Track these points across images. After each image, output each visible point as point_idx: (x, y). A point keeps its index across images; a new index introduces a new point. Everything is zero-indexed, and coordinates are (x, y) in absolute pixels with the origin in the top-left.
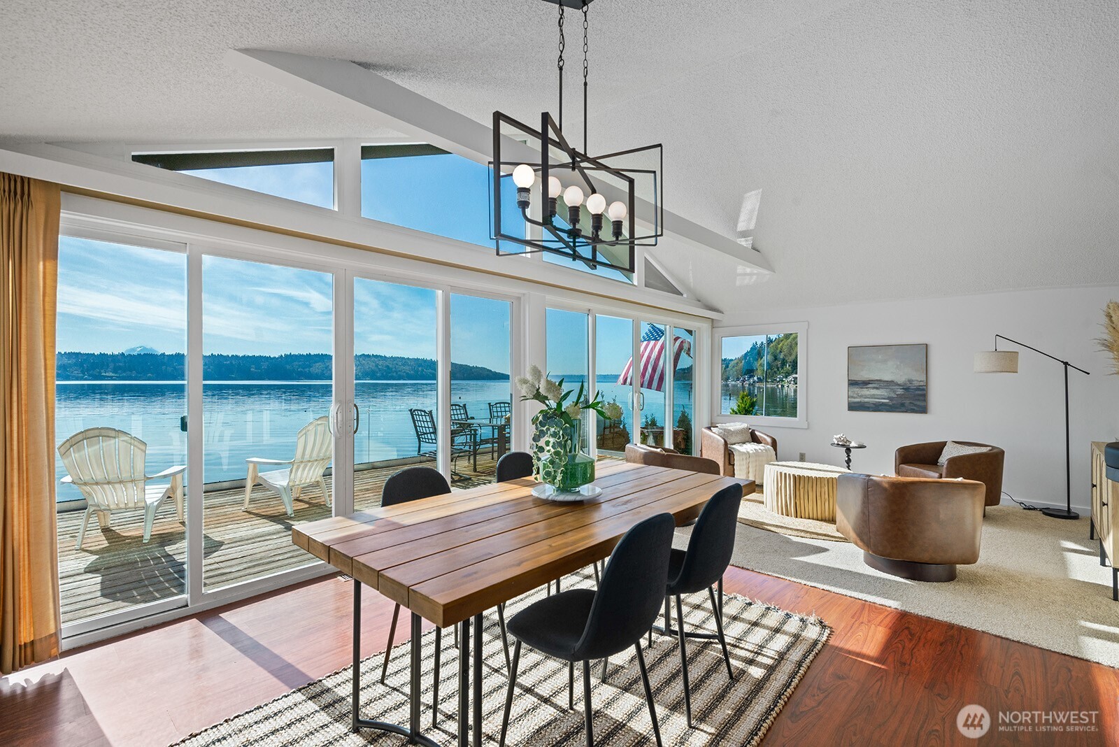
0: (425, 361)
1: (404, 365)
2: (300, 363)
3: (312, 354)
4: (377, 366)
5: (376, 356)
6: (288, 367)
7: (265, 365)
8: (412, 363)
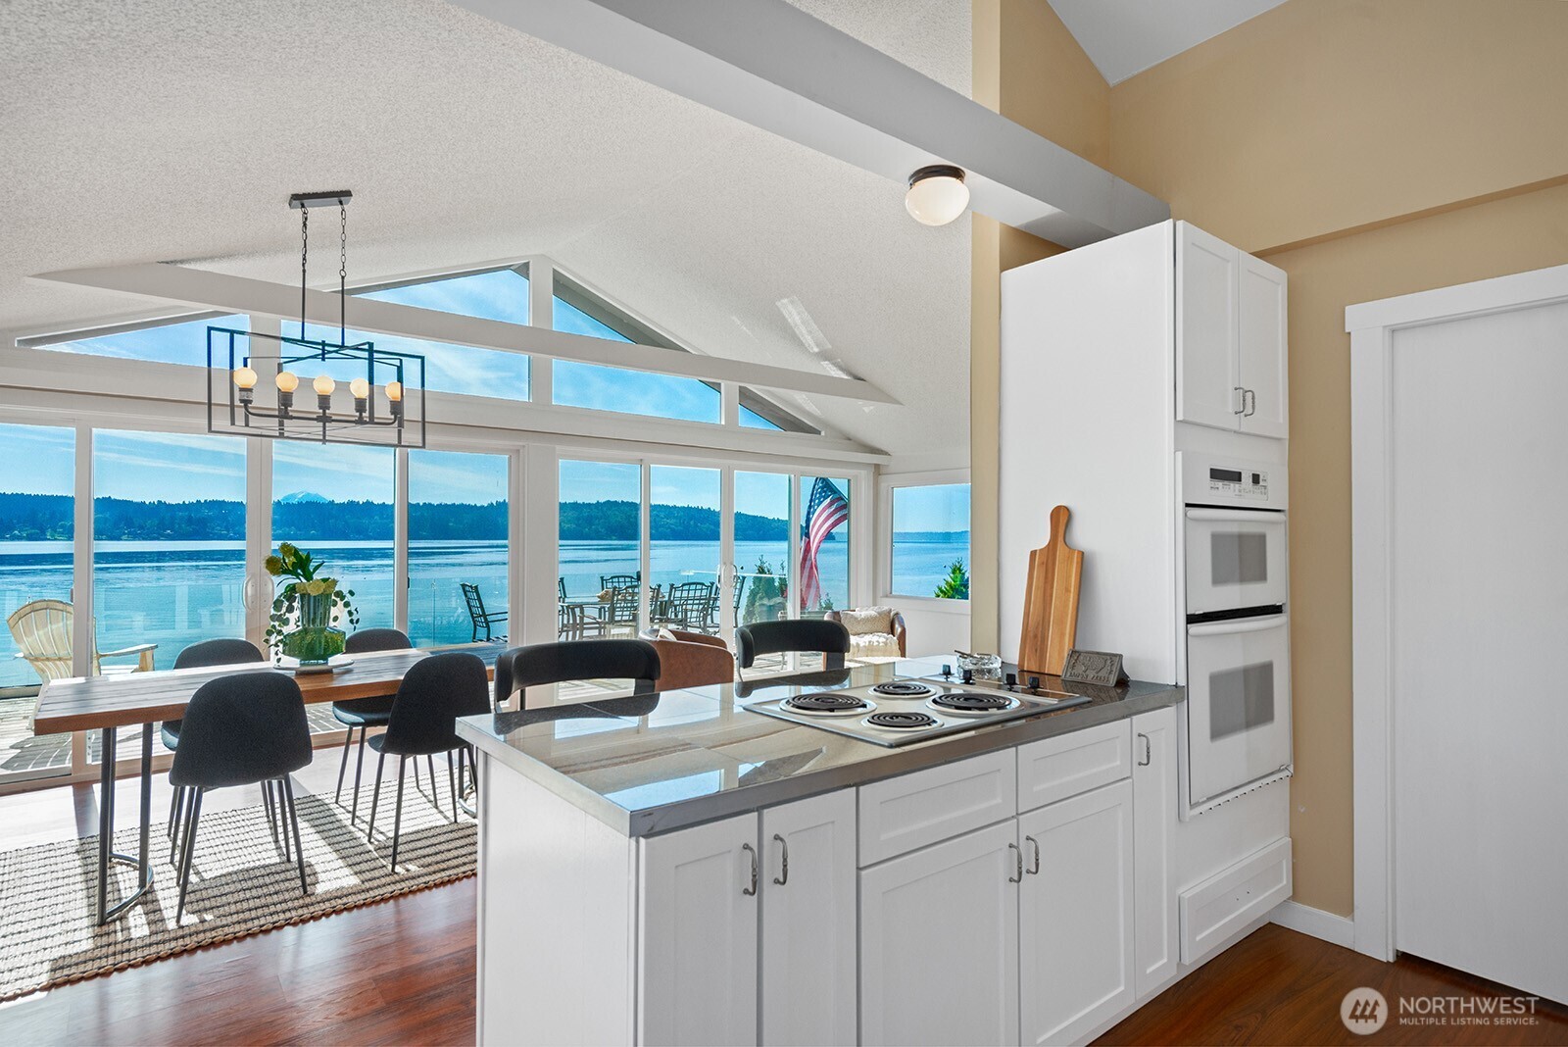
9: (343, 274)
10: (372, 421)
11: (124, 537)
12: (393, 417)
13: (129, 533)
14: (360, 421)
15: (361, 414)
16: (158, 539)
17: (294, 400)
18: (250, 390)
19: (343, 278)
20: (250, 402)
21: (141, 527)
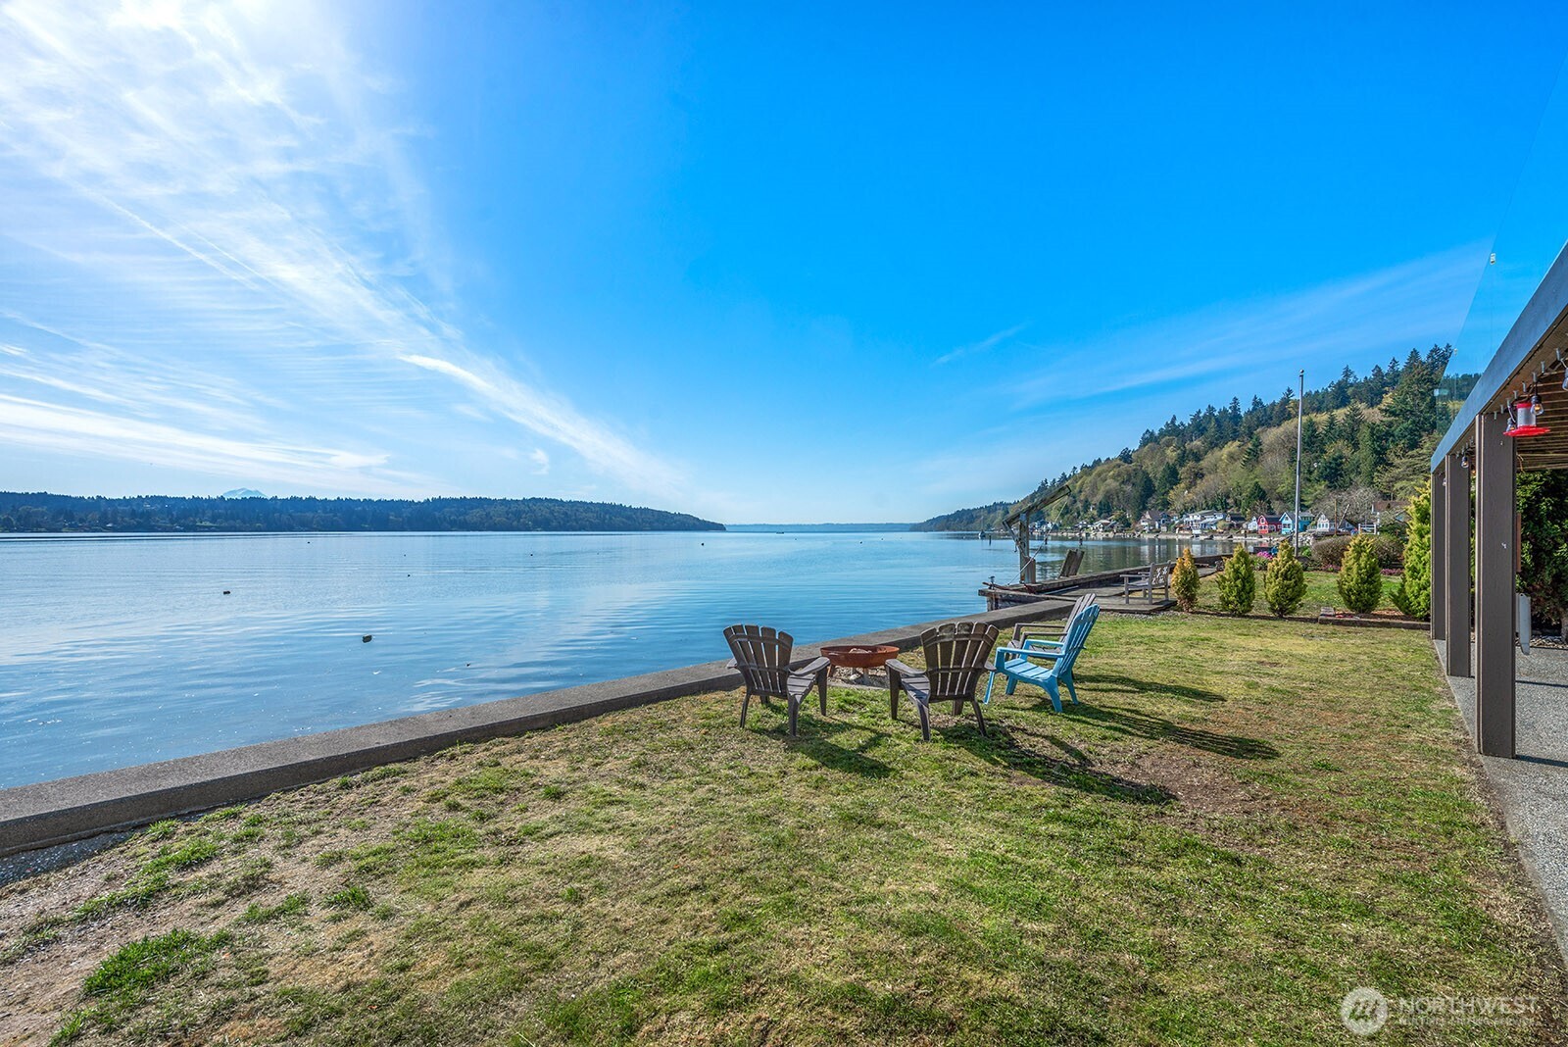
0: (611, 506)
1: (586, 511)
2: (453, 509)
3: (468, 497)
4: (552, 512)
5: (551, 500)
6: (437, 514)
7: (406, 513)
8: (597, 509)
11: (64, 529)
13: (71, 525)
21: (82, 521)
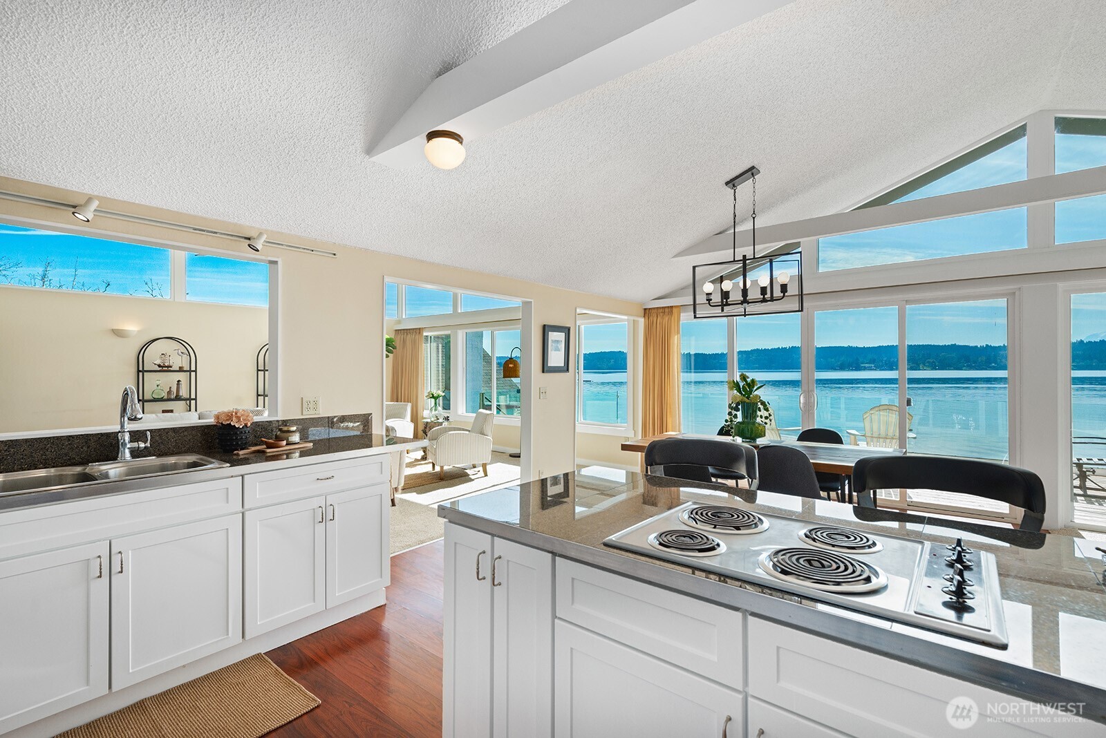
9: (754, 216)
10: (772, 299)
11: (964, 368)
12: (782, 294)
13: (968, 366)
14: (764, 300)
15: (764, 296)
16: (986, 369)
17: (731, 295)
18: (711, 294)
19: (754, 218)
20: (711, 300)
21: (975, 362)
